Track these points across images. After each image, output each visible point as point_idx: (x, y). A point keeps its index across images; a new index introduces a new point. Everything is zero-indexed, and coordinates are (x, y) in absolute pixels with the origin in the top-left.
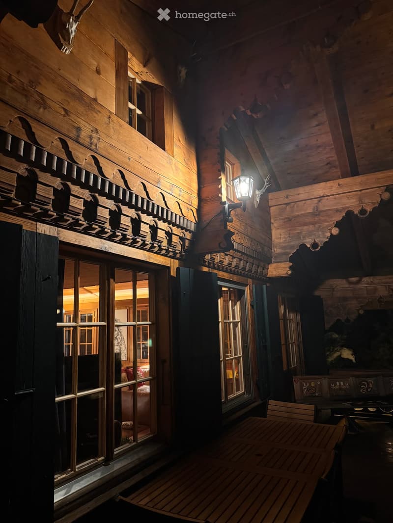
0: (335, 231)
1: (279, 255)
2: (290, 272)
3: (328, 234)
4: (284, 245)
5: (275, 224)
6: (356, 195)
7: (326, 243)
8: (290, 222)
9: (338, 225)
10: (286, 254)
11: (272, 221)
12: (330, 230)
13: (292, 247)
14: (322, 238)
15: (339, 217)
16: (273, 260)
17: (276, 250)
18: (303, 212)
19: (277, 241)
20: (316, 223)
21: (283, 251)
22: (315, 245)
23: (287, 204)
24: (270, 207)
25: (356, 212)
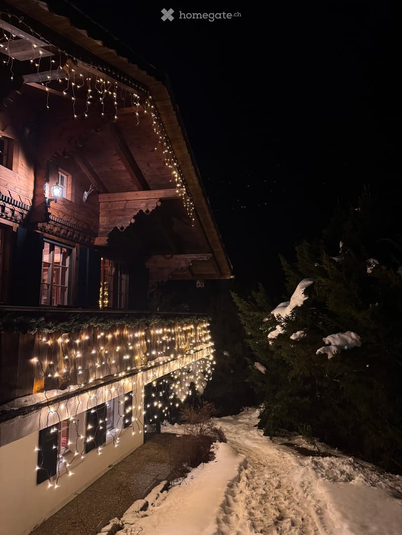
0: (133, 221)
1: (102, 233)
2: (107, 243)
3: (129, 223)
4: (105, 226)
5: (102, 213)
6: (145, 201)
7: (128, 227)
8: (110, 213)
9: (135, 217)
10: (106, 232)
11: (100, 211)
12: (131, 220)
13: (110, 228)
14: (126, 225)
15: (135, 213)
16: (99, 235)
17: (101, 230)
18: (117, 208)
19: (102, 224)
20: (123, 215)
21: (106, 230)
22: (122, 228)
23: (110, 202)
24: (99, 203)
25: (144, 211)
